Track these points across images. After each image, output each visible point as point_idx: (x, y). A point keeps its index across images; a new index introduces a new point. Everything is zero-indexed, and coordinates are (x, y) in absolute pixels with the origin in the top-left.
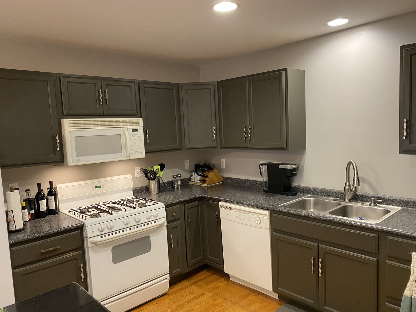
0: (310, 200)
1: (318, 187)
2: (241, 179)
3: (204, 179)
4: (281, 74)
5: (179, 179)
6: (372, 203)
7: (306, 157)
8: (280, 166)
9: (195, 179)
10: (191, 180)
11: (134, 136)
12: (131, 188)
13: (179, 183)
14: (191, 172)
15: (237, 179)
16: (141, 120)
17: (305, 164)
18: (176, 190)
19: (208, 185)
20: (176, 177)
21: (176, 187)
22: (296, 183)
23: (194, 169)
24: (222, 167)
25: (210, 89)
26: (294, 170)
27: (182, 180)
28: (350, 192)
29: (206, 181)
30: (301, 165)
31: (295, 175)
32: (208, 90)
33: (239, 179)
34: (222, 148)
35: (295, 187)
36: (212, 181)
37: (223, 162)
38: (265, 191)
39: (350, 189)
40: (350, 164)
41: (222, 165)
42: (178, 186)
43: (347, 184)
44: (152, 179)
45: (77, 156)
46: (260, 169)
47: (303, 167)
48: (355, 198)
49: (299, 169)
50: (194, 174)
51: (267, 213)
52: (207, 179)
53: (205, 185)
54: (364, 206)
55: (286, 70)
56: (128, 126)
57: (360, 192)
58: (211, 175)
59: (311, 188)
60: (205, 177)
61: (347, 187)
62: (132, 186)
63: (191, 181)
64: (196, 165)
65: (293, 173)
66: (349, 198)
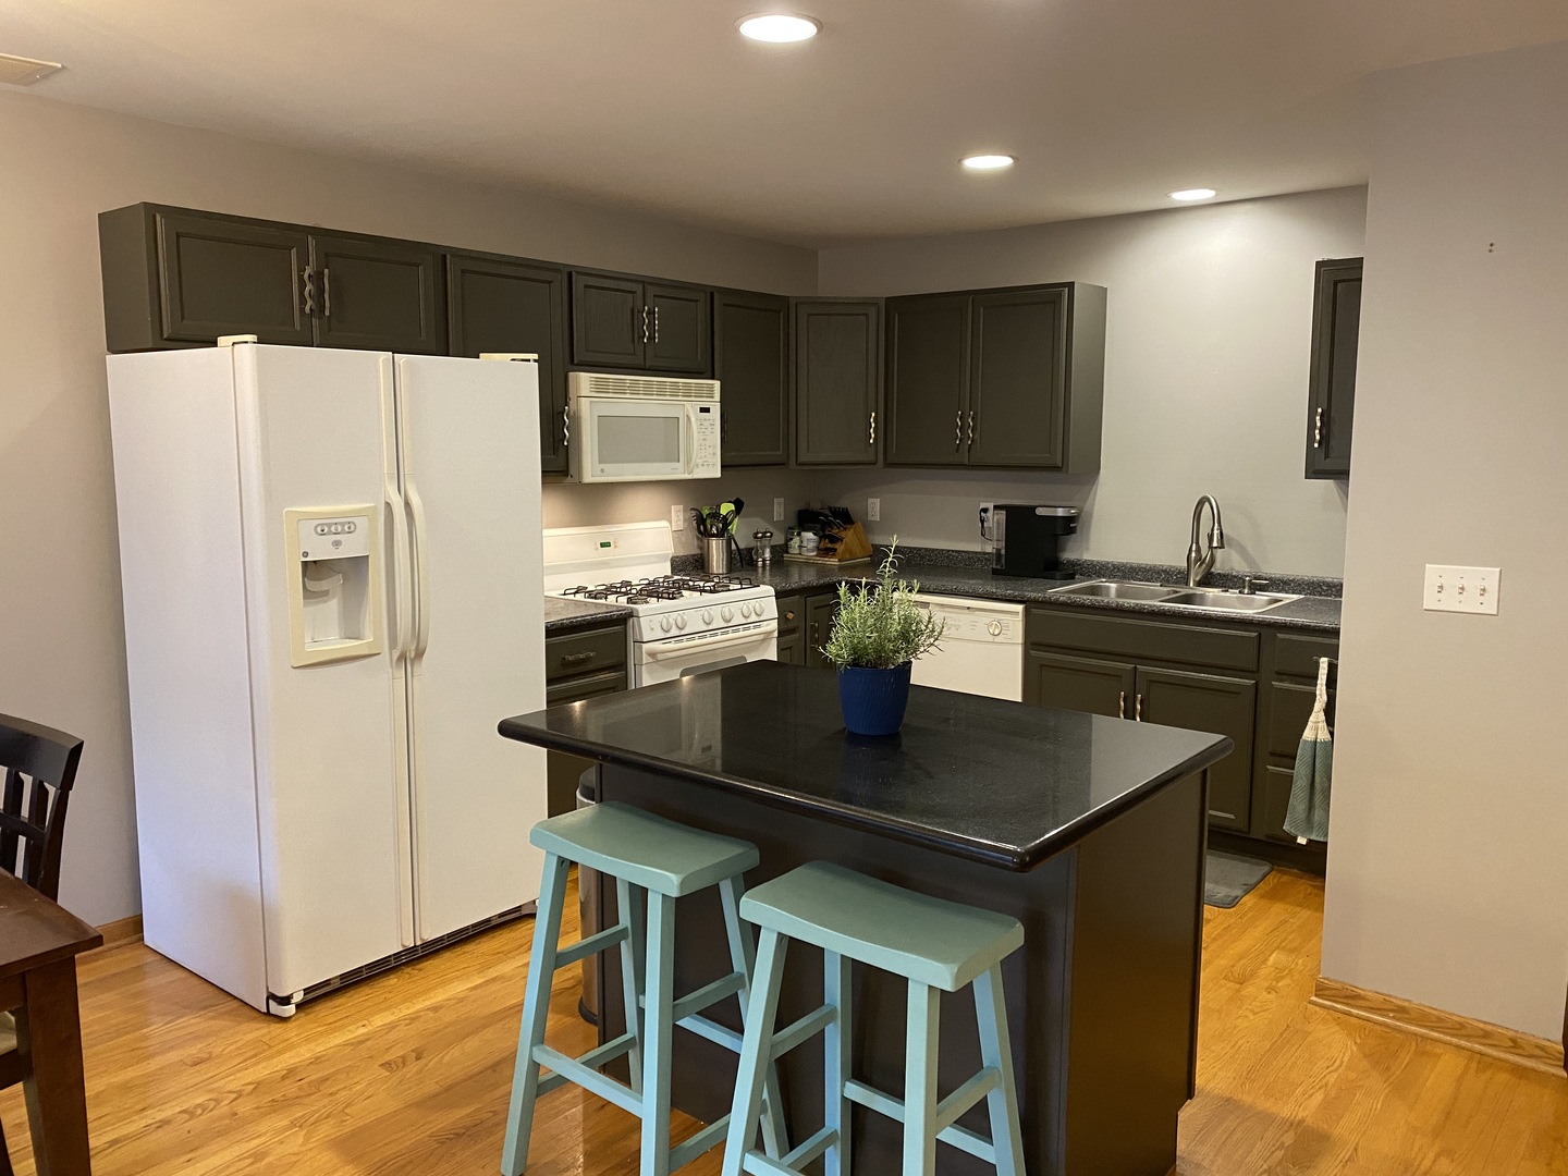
0: (1108, 587)
1: (1125, 561)
2: (926, 549)
3: (829, 545)
4: (1060, 295)
5: (767, 543)
6: (1244, 587)
7: (1098, 491)
8: (1040, 511)
9: (800, 547)
10: (791, 551)
11: (704, 422)
12: (668, 555)
13: (767, 555)
14: (790, 528)
15: (915, 548)
16: (717, 384)
17: (1096, 508)
18: (760, 570)
19: (840, 561)
20: (761, 537)
21: (760, 563)
22: (1070, 554)
23: (793, 522)
24: (870, 518)
25: (866, 315)
26: (1070, 519)
27: (773, 549)
28: (1200, 565)
29: (835, 550)
30: (1085, 509)
31: (1072, 531)
32: (864, 318)
33: (920, 549)
34: (889, 465)
35: (1068, 562)
36: (851, 552)
37: (874, 507)
38: (995, 572)
39: (1199, 558)
40: (1201, 503)
41: (870, 514)
42: (764, 561)
43: (1194, 548)
44: (713, 535)
45: (600, 462)
46: (982, 521)
47: (1090, 515)
48: (1208, 580)
49: (1081, 520)
50: (799, 534)
51: (1020, 608)
52: (840, 547)
53: (834, 561)
54: (1227, 594)
55: (1071, 285)
56: (693, 399)
57: (1217, 569)
58: (849, 535)
59: (1108, 563)
60: (834, 539)
61: (1193, 555)
62: (671, 551)
63: (787, 553)
64: (800, 511)
65: (1068, 526)
66: (1197, 579)
